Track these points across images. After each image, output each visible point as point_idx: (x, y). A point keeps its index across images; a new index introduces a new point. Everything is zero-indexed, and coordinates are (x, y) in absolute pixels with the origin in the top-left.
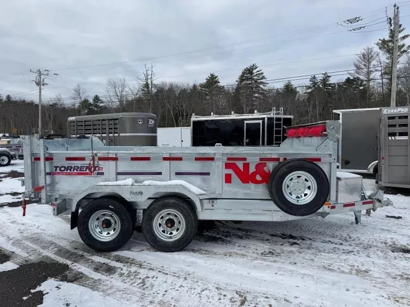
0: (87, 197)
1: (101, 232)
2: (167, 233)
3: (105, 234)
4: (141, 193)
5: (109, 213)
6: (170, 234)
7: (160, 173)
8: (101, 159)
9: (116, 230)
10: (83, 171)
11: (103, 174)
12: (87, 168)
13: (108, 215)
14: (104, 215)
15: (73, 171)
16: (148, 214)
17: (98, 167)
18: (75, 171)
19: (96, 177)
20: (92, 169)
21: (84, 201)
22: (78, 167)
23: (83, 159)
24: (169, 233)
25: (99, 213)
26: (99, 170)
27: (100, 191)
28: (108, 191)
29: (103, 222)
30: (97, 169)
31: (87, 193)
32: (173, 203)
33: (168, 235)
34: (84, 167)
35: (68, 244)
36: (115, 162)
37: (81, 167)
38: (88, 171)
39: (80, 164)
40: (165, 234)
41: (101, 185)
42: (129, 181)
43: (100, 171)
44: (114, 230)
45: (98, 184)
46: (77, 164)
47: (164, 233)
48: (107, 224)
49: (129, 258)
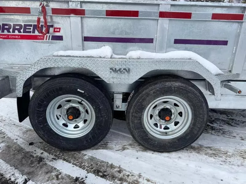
0: (41, 74)
1: (65, 125)
2: (161, 128)
3: (71, 126)
4: (128, 71)
5: (77, 98)
6: (165, 129)
7: (151, 41)
8: (56, 11)
9: (87, 122)
10: (30, 32)
11: (60, 38)
12: (35, 27)
13: (74, 102)
14: (69, 101)
15: (14, 31)
16: (138, 102)
17: (52, 26)
18: (17, 32)
19: (52, 43)
20: (44, 29)
21: (35, 79)
22: (21, 26)
23: (26, 11)
24: (163, 127)
25: (61, 99)
26: (54, 31)
27: (61, 65)
28: (74, 65)
29: (68, 111)
30: (51, 30)
31: (39, 68)
32: (178, 88)
33: (162, 130)
34: (31, 25)
35: (21, 135)
36: (80, 18)
37: (25, 25)
38: (37, 33)
39: (23, 21)
40: (158, 129)
41: (61, 56)
42: (106, 50)
43: (57, 34)
44: (85, 121)
45: (54, 54)
46: (18, 20)
47: (157, 127)
48: (74, 114)
49: (112, 166)
